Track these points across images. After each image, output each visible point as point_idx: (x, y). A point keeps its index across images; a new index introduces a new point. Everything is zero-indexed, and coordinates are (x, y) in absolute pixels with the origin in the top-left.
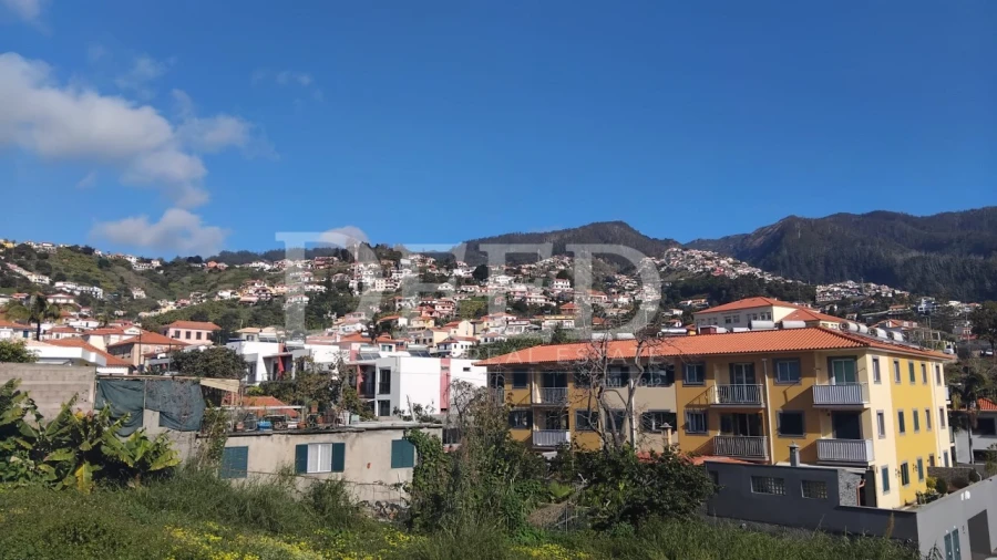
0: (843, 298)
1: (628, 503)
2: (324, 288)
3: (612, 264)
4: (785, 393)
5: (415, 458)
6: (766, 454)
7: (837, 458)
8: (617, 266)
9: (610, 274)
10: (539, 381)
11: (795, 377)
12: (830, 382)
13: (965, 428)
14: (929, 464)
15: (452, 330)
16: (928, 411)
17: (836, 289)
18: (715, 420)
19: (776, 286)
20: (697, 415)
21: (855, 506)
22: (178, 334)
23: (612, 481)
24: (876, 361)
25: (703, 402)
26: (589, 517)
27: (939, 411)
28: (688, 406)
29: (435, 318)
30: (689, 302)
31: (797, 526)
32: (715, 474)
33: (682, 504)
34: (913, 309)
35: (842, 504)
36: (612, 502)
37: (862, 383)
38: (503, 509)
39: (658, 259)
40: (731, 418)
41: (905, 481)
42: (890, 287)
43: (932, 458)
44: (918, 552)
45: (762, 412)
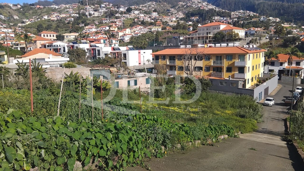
0: (239, 16)
1: (194, 89)
2: (78, 15)
3: (169, 4)
4: (228, 63)
5: (151, 82)
6: (223, 76)
7: (238, 77)
8: (170, 5)
9: (169, 8)
10: (168, 59)
11: (231, 59)
12: (239, 60)
13: (267, 64)
14: (258, 76)
15: (124, 32)
16: (259, 64)
17: (237, 13)
18: (212, 69)
19: (220, 12)
20: (207, 67)
21: (242, 88)
22: (44, 36)
23: (190, 84)
24: (249, 55)
25: (209, 65)
26: (185, 92)
27: (262, 64)
28: (205, 65)
29: (118, 27)
30: (193, 18)
31: (230, 92)
32: (212, 81)
33: (205, 88)
34: (259, 20)
35: (239, 88)
36: (190, 88)
37: (246, 61)
38: (170, 91)
39: (184, 3)
40: (215, 68)
41: (252, 81)
42: (253, 12)
43: (259, 75)
44: (254, 98)
45: (223, 67)
